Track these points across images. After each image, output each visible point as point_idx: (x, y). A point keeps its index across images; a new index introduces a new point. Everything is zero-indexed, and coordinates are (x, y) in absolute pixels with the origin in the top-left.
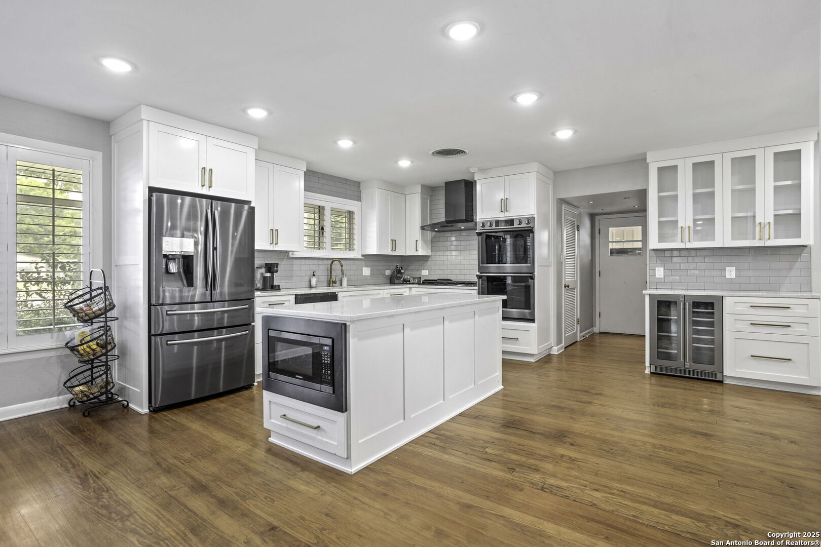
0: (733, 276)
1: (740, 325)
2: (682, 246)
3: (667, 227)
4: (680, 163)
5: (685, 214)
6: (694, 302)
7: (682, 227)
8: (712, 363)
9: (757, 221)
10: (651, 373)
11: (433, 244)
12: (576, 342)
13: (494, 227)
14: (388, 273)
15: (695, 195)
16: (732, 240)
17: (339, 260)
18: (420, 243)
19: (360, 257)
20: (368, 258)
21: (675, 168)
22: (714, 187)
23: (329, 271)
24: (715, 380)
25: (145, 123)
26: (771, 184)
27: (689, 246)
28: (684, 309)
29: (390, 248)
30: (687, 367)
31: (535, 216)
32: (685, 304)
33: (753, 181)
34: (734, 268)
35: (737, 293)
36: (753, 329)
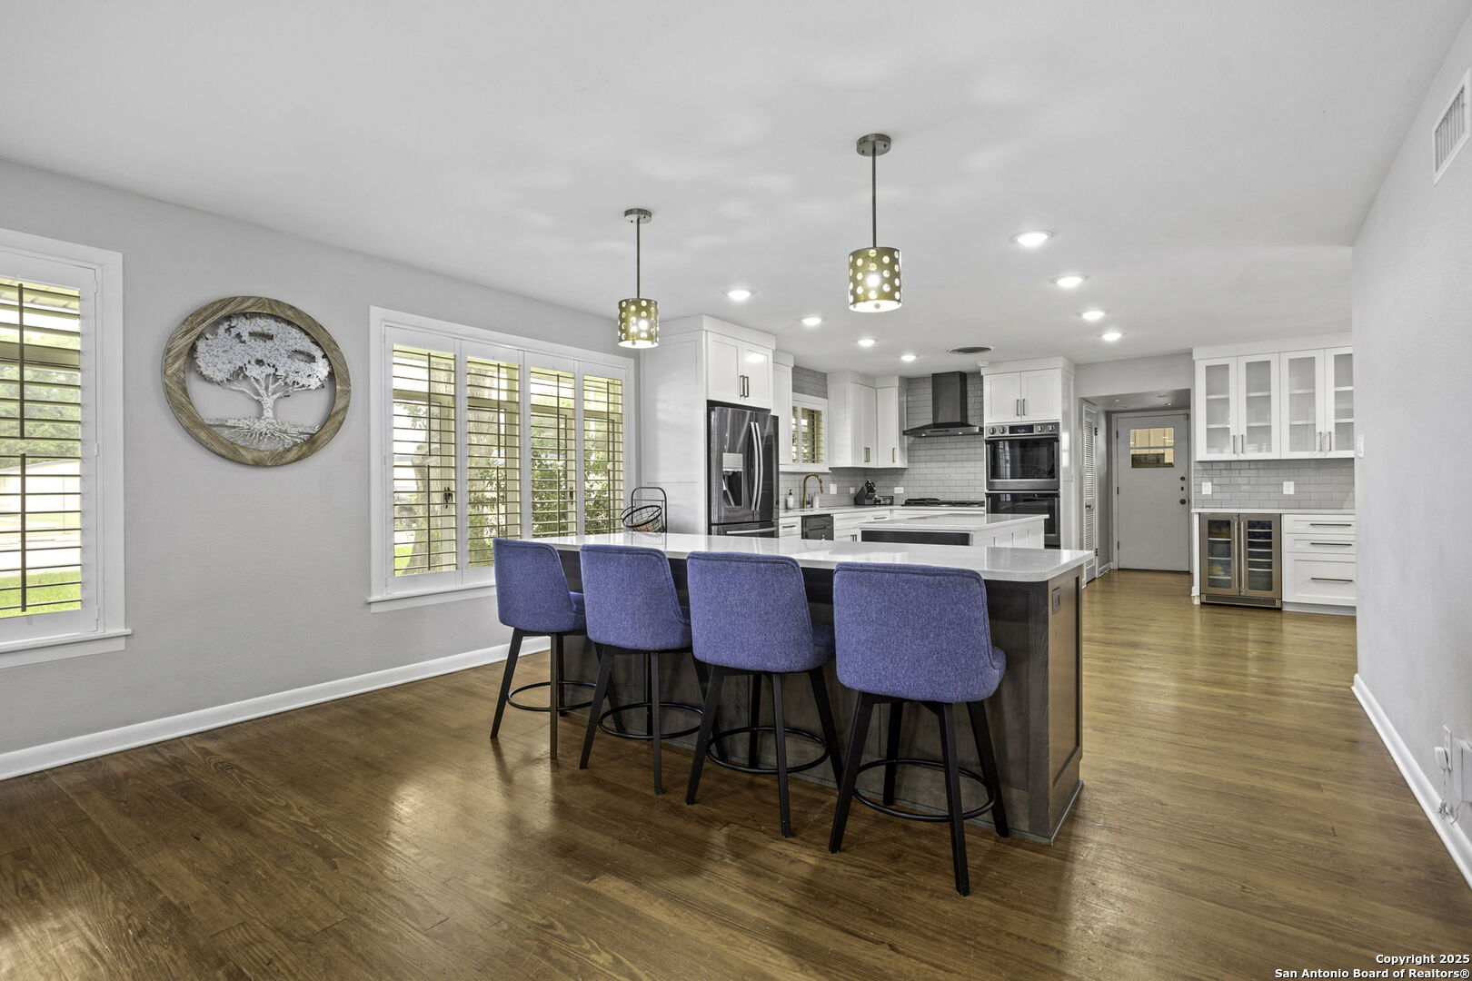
0: (1292, 491)
1: (1300, 546)
2: (1234, 457)
3: (1216, 435)
4: (1231, 362)
5: (1238, 421)
6: (1249, 522)
7: (1234, 436)
8: (1270, 588)
9: (1317, 431)
10: (1201, 603)
11: (910, 452)
12: (1095, 578)
13: (1007, 434)
14: (852, 490)
15: (1248, 398)
16: (1291, 451)
17: (816, 475)
18: (897, 452)
19: (828, 471)
20: (837, 472)
21: (1226, 367)
22: (1270, 390)
23: (802, 489)
24: (1273, 608)
25: (704, 332)
26: (1331, 389)
27: (1242, 457)
28: (1239, 529)
29: (863, 459)
30: (1242, 594)
31: (1061, 422)
32: (1239, 524)
33: (1312, 385)
34: (1293, 483)
35: (1297, 511)
36: (1314, 549)
